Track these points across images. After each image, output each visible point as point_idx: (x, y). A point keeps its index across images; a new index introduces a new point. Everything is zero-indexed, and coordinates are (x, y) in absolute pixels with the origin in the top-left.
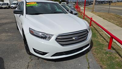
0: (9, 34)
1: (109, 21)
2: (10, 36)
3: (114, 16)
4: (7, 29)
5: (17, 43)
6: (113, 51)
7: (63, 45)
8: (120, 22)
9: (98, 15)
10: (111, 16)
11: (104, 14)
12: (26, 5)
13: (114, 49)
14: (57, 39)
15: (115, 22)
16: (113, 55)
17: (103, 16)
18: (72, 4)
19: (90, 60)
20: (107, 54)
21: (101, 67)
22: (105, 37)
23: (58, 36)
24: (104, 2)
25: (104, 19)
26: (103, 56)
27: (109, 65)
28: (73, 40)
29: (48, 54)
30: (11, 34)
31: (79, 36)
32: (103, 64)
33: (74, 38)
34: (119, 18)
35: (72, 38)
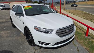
0: (7, 31)
1: (78, 16)
2: (9, 33)
3: (80, 12)
4: (4, 28)
5: (18, 38)
6: (90, 37)
7: (61, 36)
8: (85, 16)
9: (69, 12)
10: (78, 12)
11: (72, 11)
12: (24, 8)
13: (89, 36)
14: (56, 32)
15: (82, 16)
16: (91, 40)
17: (73, 12)
18: (48, 5)
19: (77, 45)
20: (87, 39)
21: (86, 49)
22: (80, 28)
23: (57, 30)
24: (70, 2)
25: (74, 14)
26: (84, 41)
27: (91, 47)
28: (67, 32)
29: (51, 44)
30: (9, 31)
31: (70, 29)
32: (87, 47)
33: (67, 31)
34: (84, 13)
35: (66, 31)
